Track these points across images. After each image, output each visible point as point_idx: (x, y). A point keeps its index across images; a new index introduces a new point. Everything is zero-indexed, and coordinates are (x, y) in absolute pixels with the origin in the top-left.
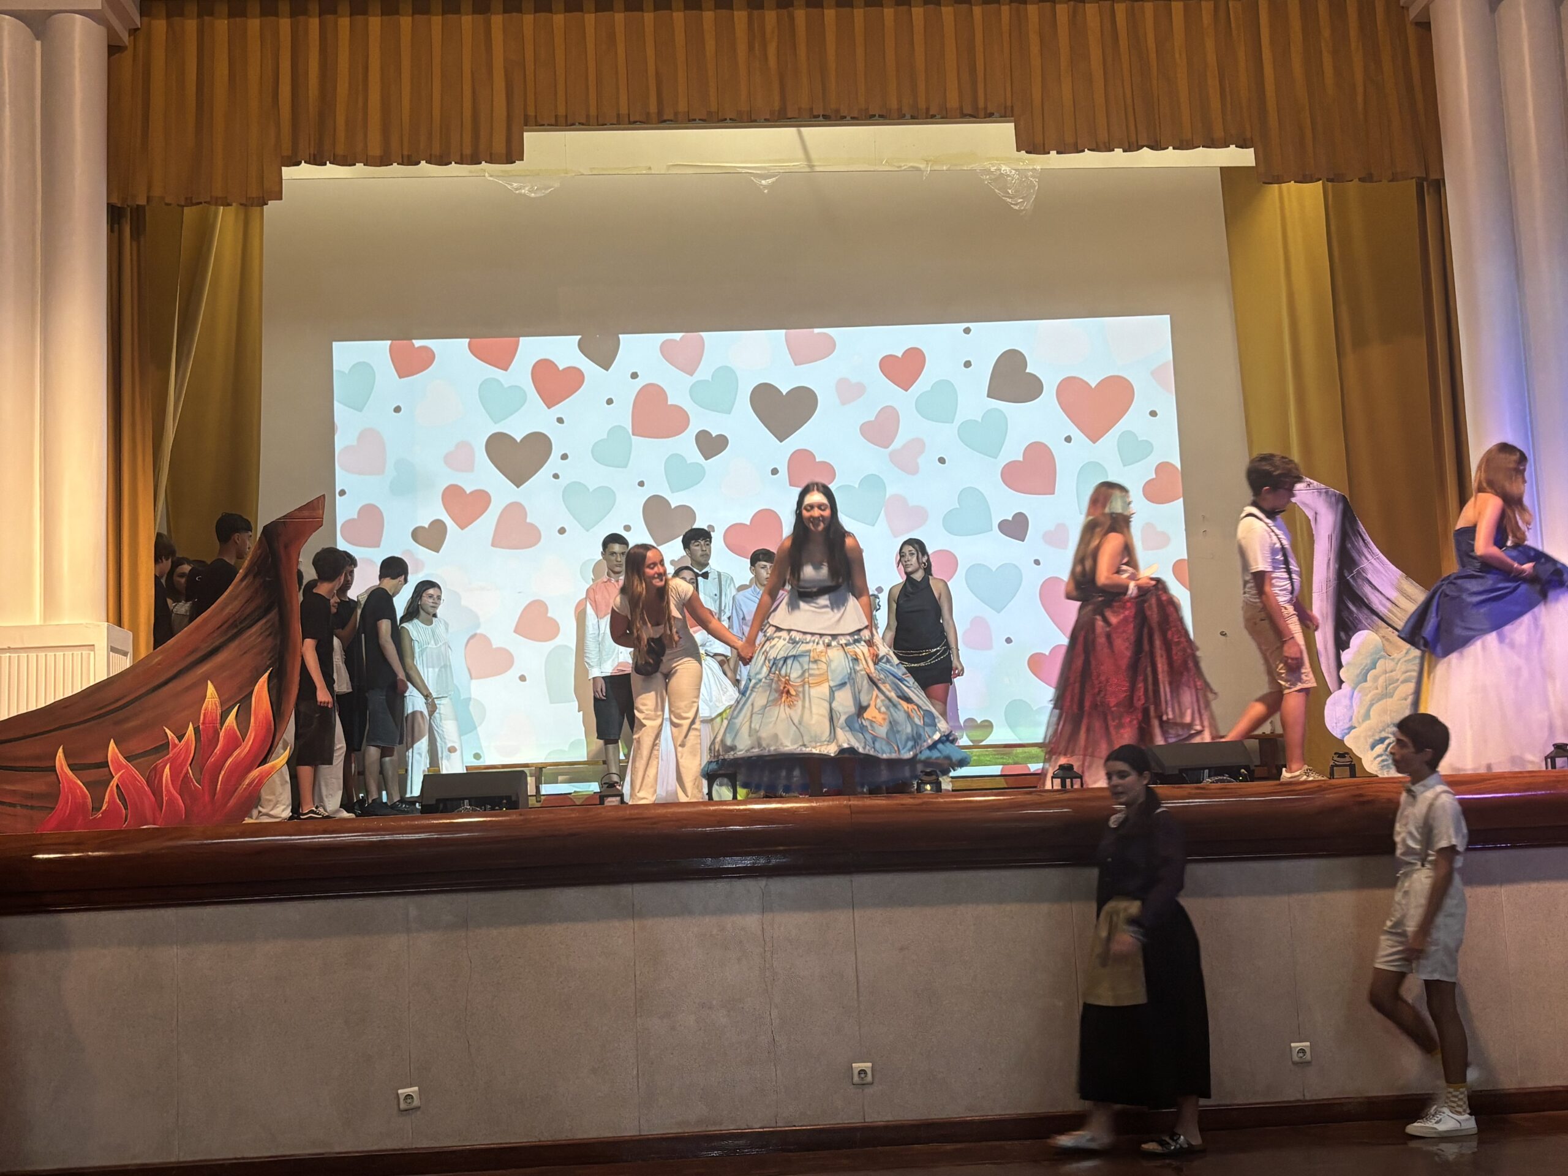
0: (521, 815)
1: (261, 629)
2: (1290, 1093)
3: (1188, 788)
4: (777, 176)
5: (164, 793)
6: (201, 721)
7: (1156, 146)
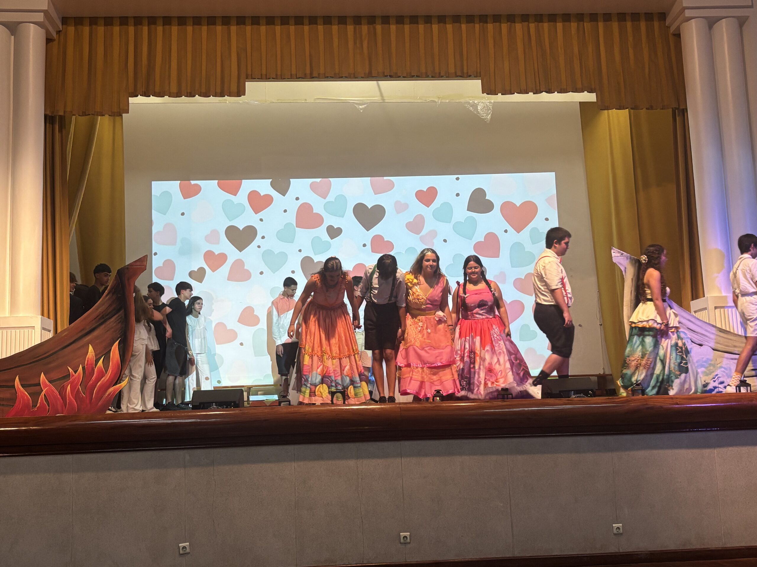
0: (240, 411)
1: (116, 319)
2: (612, 549)
3: (564, 400)
4: (367, 104)
5: (67, 398)
6: (86, 364)
7: (549, 91)
